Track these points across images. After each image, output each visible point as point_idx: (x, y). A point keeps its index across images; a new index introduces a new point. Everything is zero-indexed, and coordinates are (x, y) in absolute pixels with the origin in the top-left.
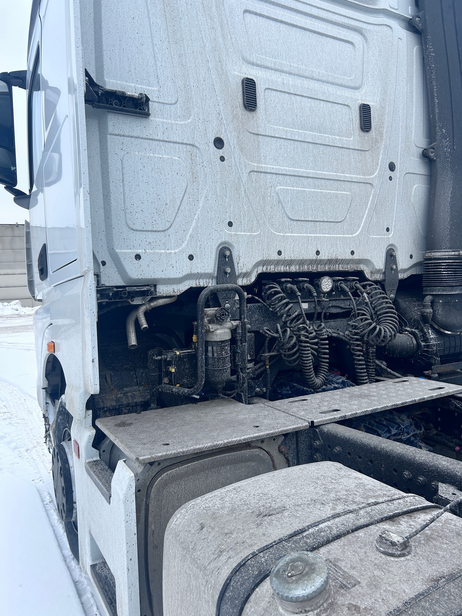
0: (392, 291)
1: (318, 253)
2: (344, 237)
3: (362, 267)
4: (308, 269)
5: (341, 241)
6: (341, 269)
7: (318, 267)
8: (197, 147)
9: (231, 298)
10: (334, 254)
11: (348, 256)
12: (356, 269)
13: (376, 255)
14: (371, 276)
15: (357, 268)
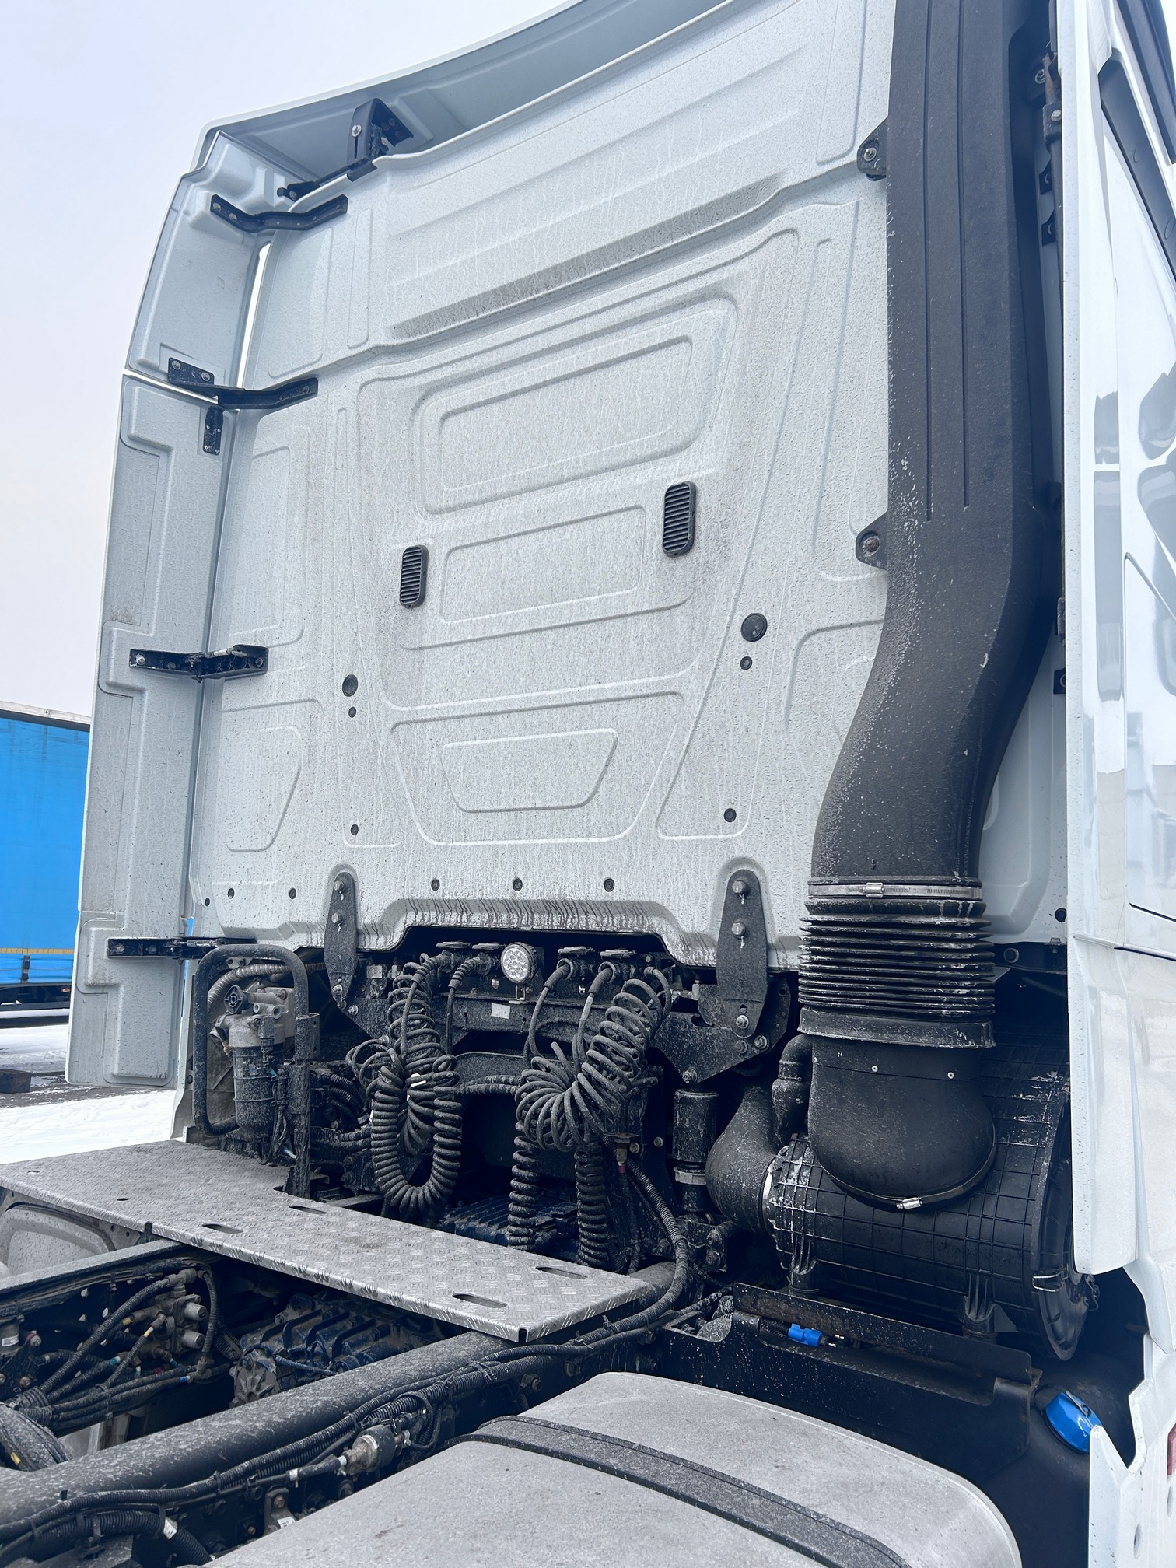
0: (747, 1004)
1: (517, 884)
2: (585, 845)
3: (655, 925)
4: (510, 921)
5: (576, 855)
6: (593, 927)
7: (533, 918)
8: (318, 702)
9: (345, 974)
10: (557, 887)
11: (598, 893)
12: (637, 929)
13: (684, 892)
14: (686, 952)
15: (642, 926)
